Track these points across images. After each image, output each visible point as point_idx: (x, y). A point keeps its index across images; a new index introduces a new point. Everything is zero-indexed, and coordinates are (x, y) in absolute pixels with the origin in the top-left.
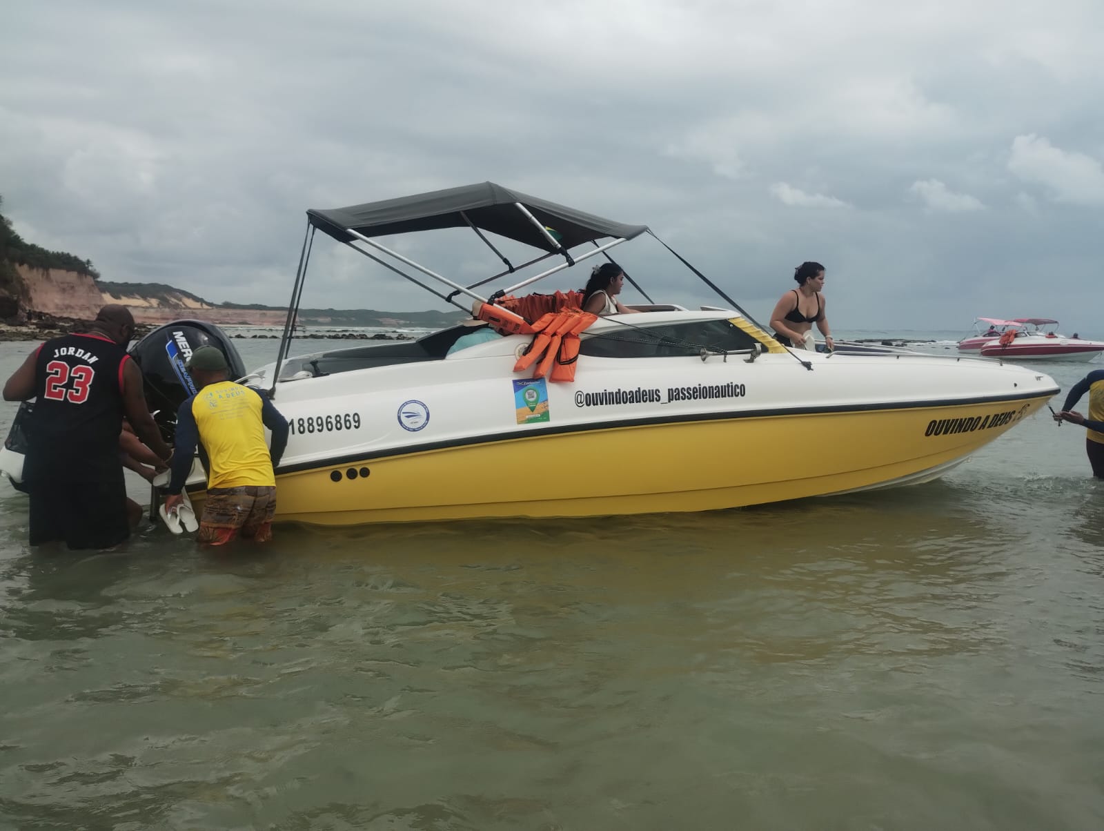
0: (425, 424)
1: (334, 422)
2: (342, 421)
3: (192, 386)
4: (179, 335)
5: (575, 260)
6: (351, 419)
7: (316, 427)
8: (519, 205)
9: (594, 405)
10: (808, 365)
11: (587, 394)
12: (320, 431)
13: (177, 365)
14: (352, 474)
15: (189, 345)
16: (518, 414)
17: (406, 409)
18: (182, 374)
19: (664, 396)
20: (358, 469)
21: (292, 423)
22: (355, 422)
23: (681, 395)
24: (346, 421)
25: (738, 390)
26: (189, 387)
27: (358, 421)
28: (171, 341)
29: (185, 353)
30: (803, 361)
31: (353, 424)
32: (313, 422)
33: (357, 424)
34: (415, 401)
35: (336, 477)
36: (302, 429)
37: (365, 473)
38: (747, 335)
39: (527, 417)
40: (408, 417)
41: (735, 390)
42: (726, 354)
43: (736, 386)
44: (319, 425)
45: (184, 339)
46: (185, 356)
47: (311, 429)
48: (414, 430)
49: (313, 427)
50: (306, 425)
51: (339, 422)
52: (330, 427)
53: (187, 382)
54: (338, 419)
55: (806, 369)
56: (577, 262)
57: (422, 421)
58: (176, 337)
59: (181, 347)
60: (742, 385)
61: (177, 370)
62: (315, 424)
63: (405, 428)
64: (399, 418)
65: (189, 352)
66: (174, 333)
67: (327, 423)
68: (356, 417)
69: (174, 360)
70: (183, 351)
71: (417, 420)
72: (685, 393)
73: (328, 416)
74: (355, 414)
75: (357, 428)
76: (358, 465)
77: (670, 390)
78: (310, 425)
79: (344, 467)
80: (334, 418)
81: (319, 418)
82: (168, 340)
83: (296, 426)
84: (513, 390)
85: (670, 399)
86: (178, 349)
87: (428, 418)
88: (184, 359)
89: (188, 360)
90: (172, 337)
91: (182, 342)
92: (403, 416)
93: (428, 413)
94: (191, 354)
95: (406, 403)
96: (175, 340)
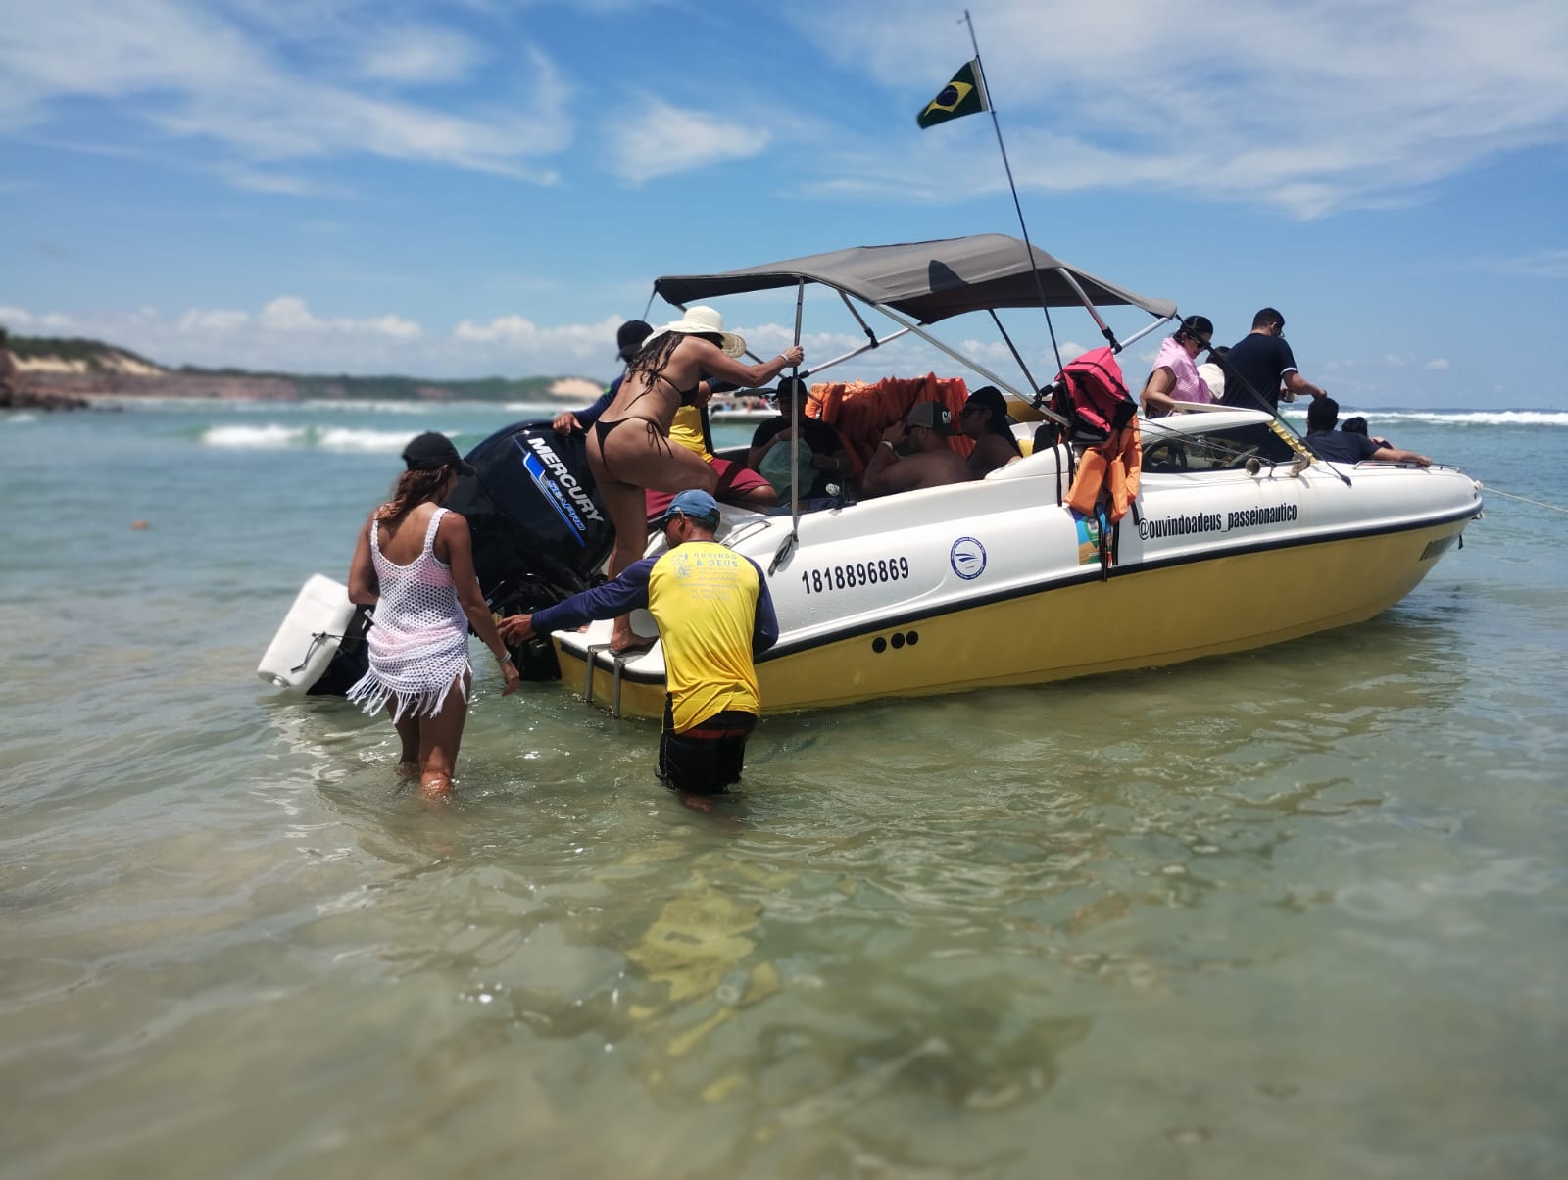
0: (980, 572)
1: (878, 571)
2: (888, 570)
3: (576, 517)
4: (538, 443)
5: (1122, 344)
6: (897, 565)
7: (858, 578)
8: (1063, 270)
9: (1158, 536)
10: (1347, 481)
11: (1152, 523)
12: (862, 583)
13: (549, 489)
14: (898, 641)
15: (559, 458)
16: (1081, 552)
17: (960, 549)
18: (558, 501)
19: (1225, 521)
20: (905, 634)
21: (827, 574)
22: (903, 569)
23: (1240, 520)
24: (892, 569)
25: (1290, 513)
26: (571, 519)
27: (906, 568)
28: (529, 454)
29: (555, 470)
30: (1343, 473)
31: (900, 572)
32: (852, 571)
33: (905, 573)
34: (968, 539)
35: (879, 646)
36: (841, 583)
37: (913, 638)
38: (1283, 443)
39: (1090, 555)
40: (963, 560)
41: (1282, 514)
42: (1274, 466)
43: (1289, 507)
44: (860, 576)
45: (548, 449)
46: (557, 474)
47: (851, 581)
48: (970, 578)
49: (854, 580)
50: (845, 576)
51: (883, 570)
52: (873, 578)
53: (566, 511)
54: (882, 566)
55: (1344, 484)
56: (1125, 346)
57: (978, 564)
58: (535, 447)
59: (547, 462)
60: (1294, 506)
61: (551, 497)
62: (855, 574)
63: (960, 575)
64: (952, 561)
65: (561, 468)
66: (531, 442)
67: (870, 572)
68: (903, 562)
69: (540, 481)
70: (551, 466)
71: (972, 564)
72: (1244, 517)
73: (871, 564)
74: (902, 559)
75: (905, 577)
76: (904, 630)
77: (1230, 514)
78: (847, 577)
79: (887, 635)
80: (877, 564)
81: (859, 565)
82: (524, 452)
83: (834, 578)
84: (1073, 520)
85: (1230, 527)
86: (544, 465)
87: (984, 562)
88: (556, 480)
89: (562, 480)
90: (530, 448)
91: (546, 453)
92: (957, 559)
93: (984, 555)
94: (565, 471)
95: (958, 542)
96: (534, 452)
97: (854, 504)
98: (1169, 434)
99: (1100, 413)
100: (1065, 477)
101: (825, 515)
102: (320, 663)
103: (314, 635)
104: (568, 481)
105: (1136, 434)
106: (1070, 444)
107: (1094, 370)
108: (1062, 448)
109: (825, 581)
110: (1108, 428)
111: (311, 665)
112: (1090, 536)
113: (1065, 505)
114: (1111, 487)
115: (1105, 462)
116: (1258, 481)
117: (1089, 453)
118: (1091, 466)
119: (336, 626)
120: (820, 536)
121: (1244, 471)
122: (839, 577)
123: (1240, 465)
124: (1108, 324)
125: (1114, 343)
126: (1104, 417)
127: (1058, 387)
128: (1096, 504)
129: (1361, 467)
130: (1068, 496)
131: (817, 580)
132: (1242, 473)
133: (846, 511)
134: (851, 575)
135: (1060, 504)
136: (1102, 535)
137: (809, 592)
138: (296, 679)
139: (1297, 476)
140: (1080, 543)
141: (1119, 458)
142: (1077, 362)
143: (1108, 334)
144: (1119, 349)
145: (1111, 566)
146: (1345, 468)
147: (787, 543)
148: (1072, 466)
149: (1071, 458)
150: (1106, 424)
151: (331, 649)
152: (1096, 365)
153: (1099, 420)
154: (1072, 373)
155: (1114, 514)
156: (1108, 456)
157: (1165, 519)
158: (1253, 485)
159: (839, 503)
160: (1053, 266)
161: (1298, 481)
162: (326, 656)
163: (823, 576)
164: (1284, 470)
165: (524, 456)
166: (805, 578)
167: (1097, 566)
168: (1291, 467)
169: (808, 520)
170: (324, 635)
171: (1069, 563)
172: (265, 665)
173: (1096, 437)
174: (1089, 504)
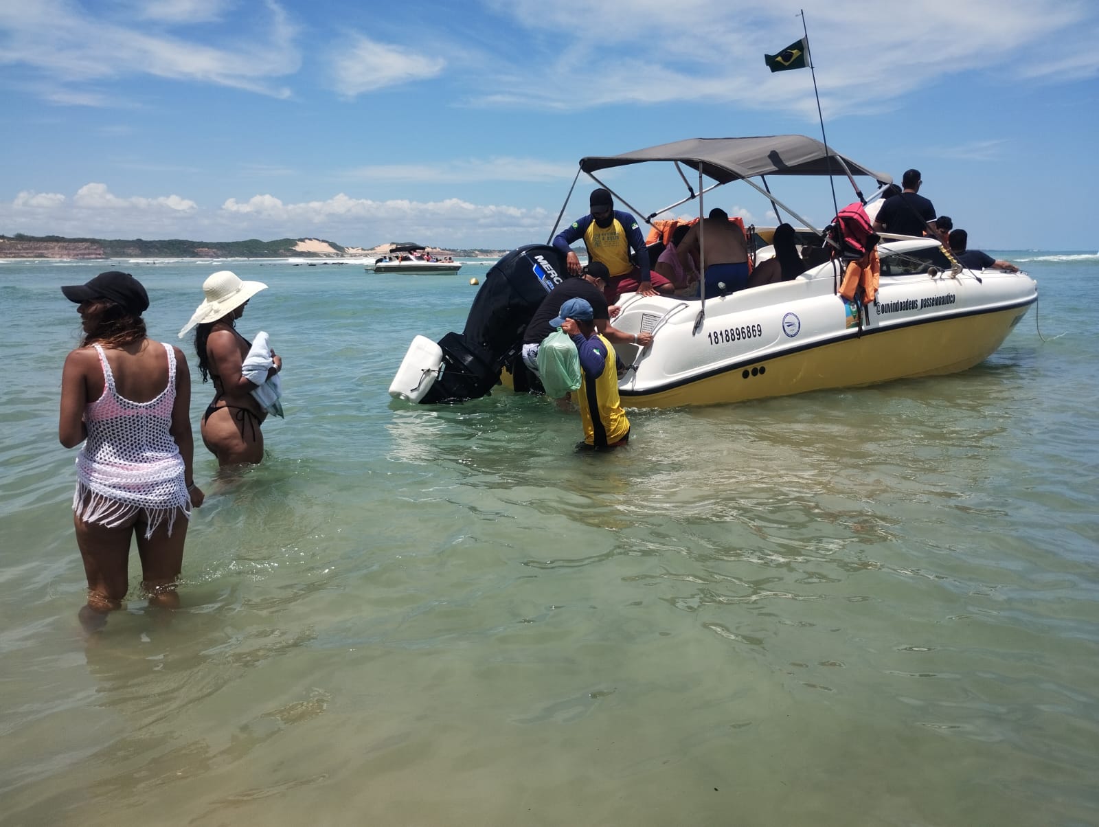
0: (797, 333)
1: (746, 332)
2: (751, 331)
4: (540, 258)
5: (867, 201)
6: (756, 329)
7: (736, 337)
8: (838, 157)
9: (887, 312)
10: (980, 280)
11: (883, 305)
12: (738, 339)
13: (547, 285)
14: (755, 372)
15: (552, 267)
16: (847, 321)
17: (787, 320)
19: (919, 303)
20: (759, 369)
21: (721, 334)
23: (927, 303)
24: (753, 331)
25: (952, 299)
27: (760, 331)
28: (536, 265)
29: (551, 274)
31: (758, 333)
32: (733, 332)
33: (760, 333)
34: (791, 314)
35: (746, 375)
36: (728, 339)
37: (763, 370)
38: (947, 258)
39: (852, 323)
40: (789, 326)
41: (948, 300)
42: (943, 272)
43: (951, 296)
44: (737, 335)
45: (546, 262)
46: (552, 276)
47: (733, 338)
48: (792, 336)
50: (730, 335)
51: (749, 332)
52: (744, 336)
54: (748, 329)
55: (978, 282)
57: (796, 328)
58: (539, 261)
59: (546, 269)
60: (954, 295)
62: (735, 334)
63: (787, 335)
64: (783, 326)
65: (554, 273)
66: (536, 258)
67: (742, 333)
68: (759, 327)
69: (543, 281)
70: (548, 272)
71: (793, 328)
72: (929, 302)
73: (743, 328)
74: (758, 325)
75: (760, 335)
76: (758, 366)
77: (922, 300)
78: (732, 335)
79: (750, 368)
80: (745, 328)
81: (737, 329)
82: (533, 263)
83: (724, 336)
84: (843, 304)
85: (922, 307)
86: (545, 272)
87: (799, 327)
88: (552, 280)
89: (555, 280)
90: (536, 261)
91: (545, 264)
92: (786, 325)
93: (799, 323)
94: (556, 275)
95: (787, 315)
96: (539, 264)
97: (732, 294)
98: (892, 253)
99: (858, 241)
100: (838, 278)
101: (717, 300)
102: (426, 386)
103: (423, 370)
104: (557, 281)
105: (876, 253)
106: (841, 259)
107: (856, 216)
108: (836, 261)
109: (719, 337)
110: (864, 250)
111: (422, 387)
112: (852, 312)
113: (839, 294)
114: (864, 283)
115: (860, 269)
116: (935, 280)
117: (852, 265)
118: (853, 273)
119: (435, 365)
120: (717, 312)
121: (926, 275)
122: (727, 335)
123: (924, 271)
124: (861, 188)
125: (862, 200)
126: (861, 244)
127: (835, 226)
128: (856, 294)
129: (985, 272)
130: (841, 290)
131: (716, 337)
132: (926, 276)
133: (728, 298)
134: (733, 334)
135: (836, 294)
136: (859, 311)
137: (712, 344)
138: (413, 396)
139: (954, 278)
140: (847, 316)
141: (869, 267)
142: (844, 212)
143: (860, 194)
144: (866, 203)
145: (864, 328)
146: (977, 273)
147: (700, 316)
148: (843, 272)
149: (842, 267)
150: (862, 247)
151: (433, 378)
152: (857, 213)
153: (858, 246)
154: (843, 218)
155: (866, 300)
156: (862, 266)
157: (890, 303)
158: (933, 282)
159: (723, 293)
160: (833, 154)
161: (955, 281)
162: (429, 382)
163: (719, 335)
164: (948, 273)
165: (533, 266)
166: (710, 336)
167: (856, 329)
168: (951, 272)
169: (710, 302)
170: (429, 370)
171: (840, 328)
172: (394, 387)
173: (856, 256)
174: (852, 294)
